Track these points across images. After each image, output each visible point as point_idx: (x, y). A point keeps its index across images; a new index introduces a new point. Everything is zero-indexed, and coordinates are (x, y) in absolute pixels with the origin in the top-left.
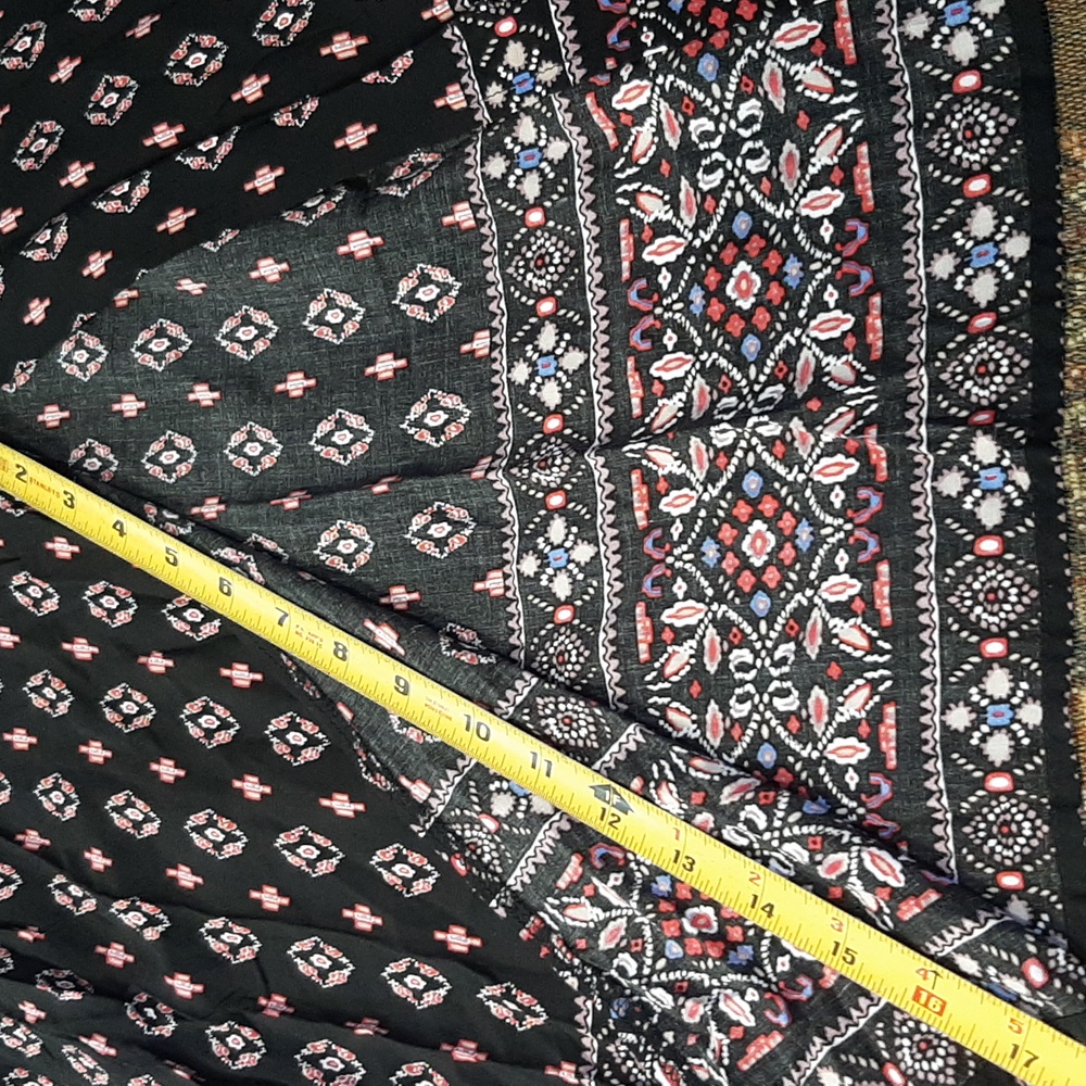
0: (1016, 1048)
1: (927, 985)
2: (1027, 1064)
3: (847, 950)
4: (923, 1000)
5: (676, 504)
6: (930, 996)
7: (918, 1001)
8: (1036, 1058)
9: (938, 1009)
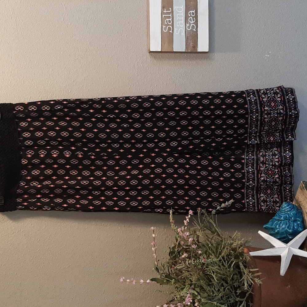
5: (265, 100)
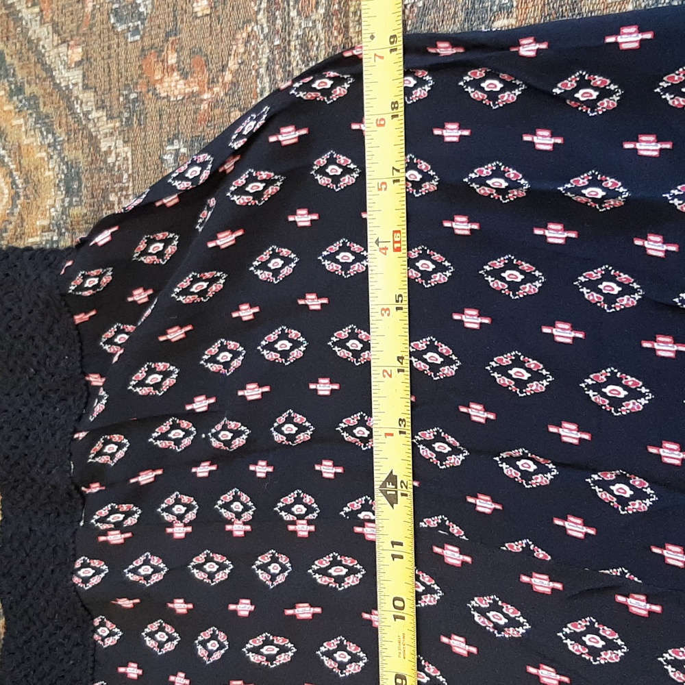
0: (395, 181)
1: (390, 246)
2: (398, 171)
3: (397, 301)
4: (398, 245)
6: (395, 242)
7: (400, 248)
8: (393, 168)
9: (398, 234)
